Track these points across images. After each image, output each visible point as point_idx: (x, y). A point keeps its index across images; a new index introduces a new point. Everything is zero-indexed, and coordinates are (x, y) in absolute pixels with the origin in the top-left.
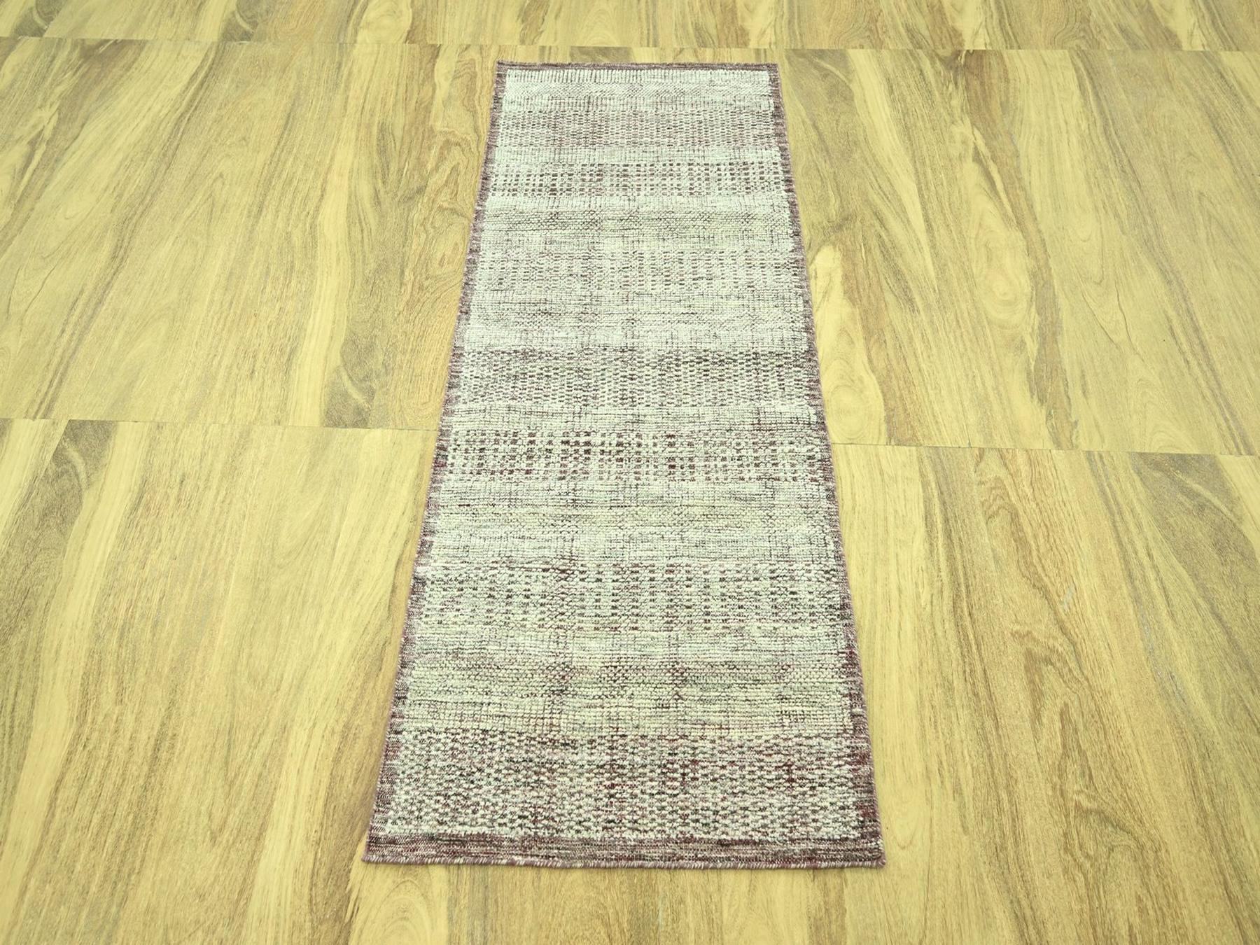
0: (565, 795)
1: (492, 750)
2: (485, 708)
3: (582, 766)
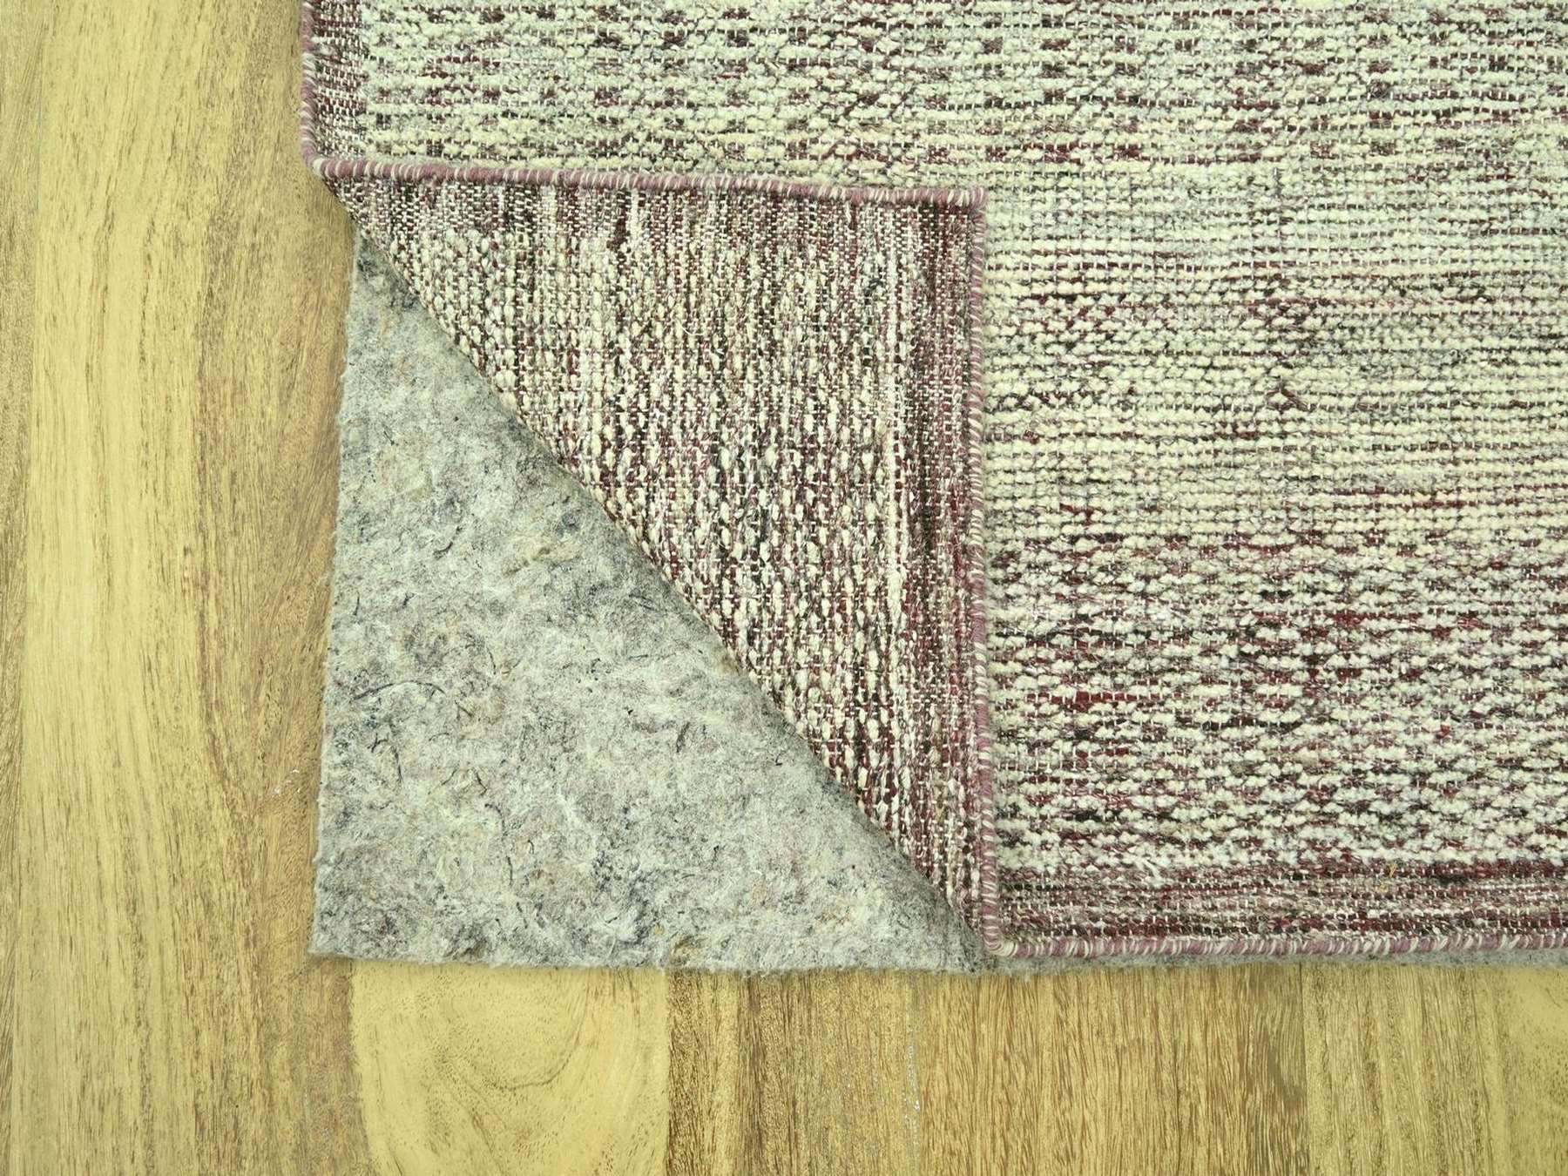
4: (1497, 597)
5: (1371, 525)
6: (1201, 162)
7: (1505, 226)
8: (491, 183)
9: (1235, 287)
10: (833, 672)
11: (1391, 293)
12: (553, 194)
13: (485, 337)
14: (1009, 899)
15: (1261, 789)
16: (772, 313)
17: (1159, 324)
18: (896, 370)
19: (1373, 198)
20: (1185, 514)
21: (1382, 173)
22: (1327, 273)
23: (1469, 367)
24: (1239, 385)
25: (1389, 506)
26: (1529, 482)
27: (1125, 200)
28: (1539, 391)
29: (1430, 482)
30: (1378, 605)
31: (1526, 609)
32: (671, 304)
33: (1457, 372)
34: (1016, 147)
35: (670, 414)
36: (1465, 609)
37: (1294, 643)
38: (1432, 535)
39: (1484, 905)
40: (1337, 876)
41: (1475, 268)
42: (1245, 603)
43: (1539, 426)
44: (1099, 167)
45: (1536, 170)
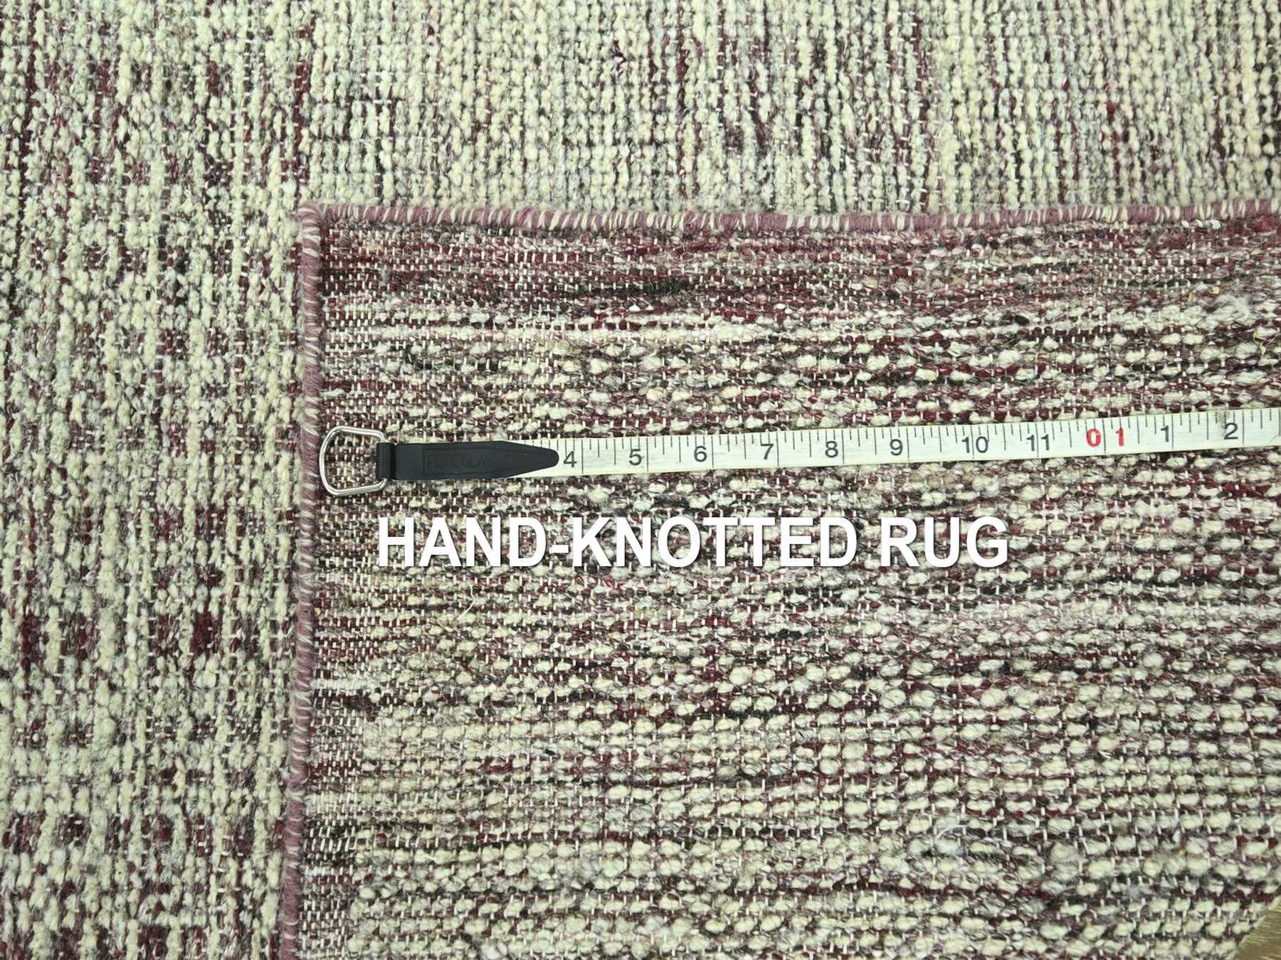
8: (301, 886)
10: (820, 413)
12: (314, 797)
13: (466, 892)
16: (445, 495)
18: (500, 327)
32: (437, 631)
35: (556, 629)
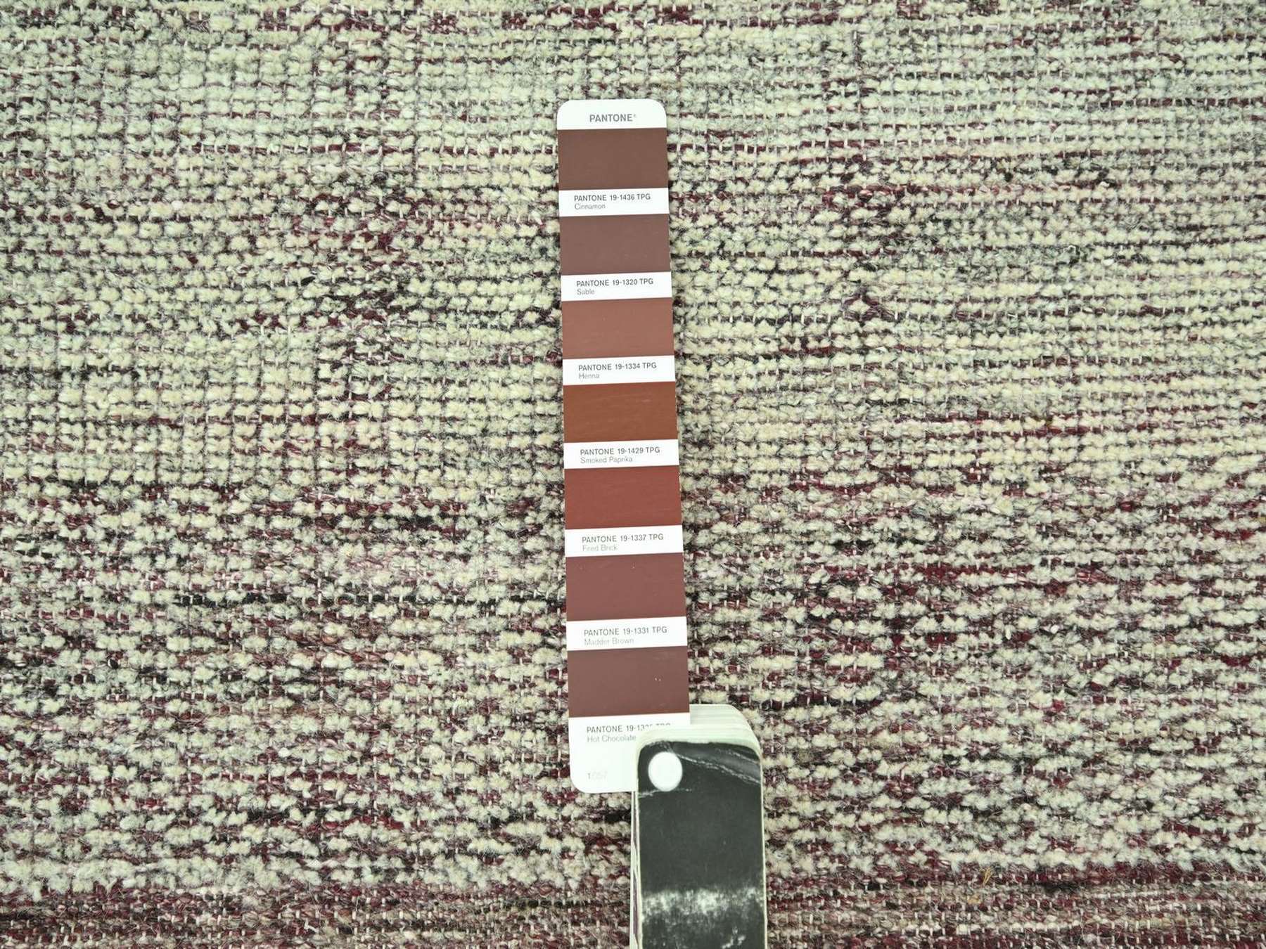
0: (428, 723)
1: (118, 563)
2: (69, 394)
3: (488, 607)
4: (1126, 544)
5: (971, 458)
6: (764, 25)
7: (1129, 97)
9: (806, 172)
11: (994, 177)
14: (522, 918)
15: (832, 781)
17: (712, 220)
19: (971, 65)
20: (742, 450)
21: (981, 36)
22: (917, 153)
23: (1090, 266)
24: (810, 292)
25: (995, 435)
26: (1164, 403)
27: (671, 69)
28: (1178, 295)
29: (1044, 404)
30: (978, 556)
31: (1161, 559)
33: (1076, 272)
34: (539, 12)
36: (1085, 559)
37: (874, 604)
38: (1048, 470)
39: (1097, 918)
40: (921, 884)
41: (1095, 147)
42: (816, 556)
43: (1176, 337)
44: (639, 32)
45: (1165, 31)
